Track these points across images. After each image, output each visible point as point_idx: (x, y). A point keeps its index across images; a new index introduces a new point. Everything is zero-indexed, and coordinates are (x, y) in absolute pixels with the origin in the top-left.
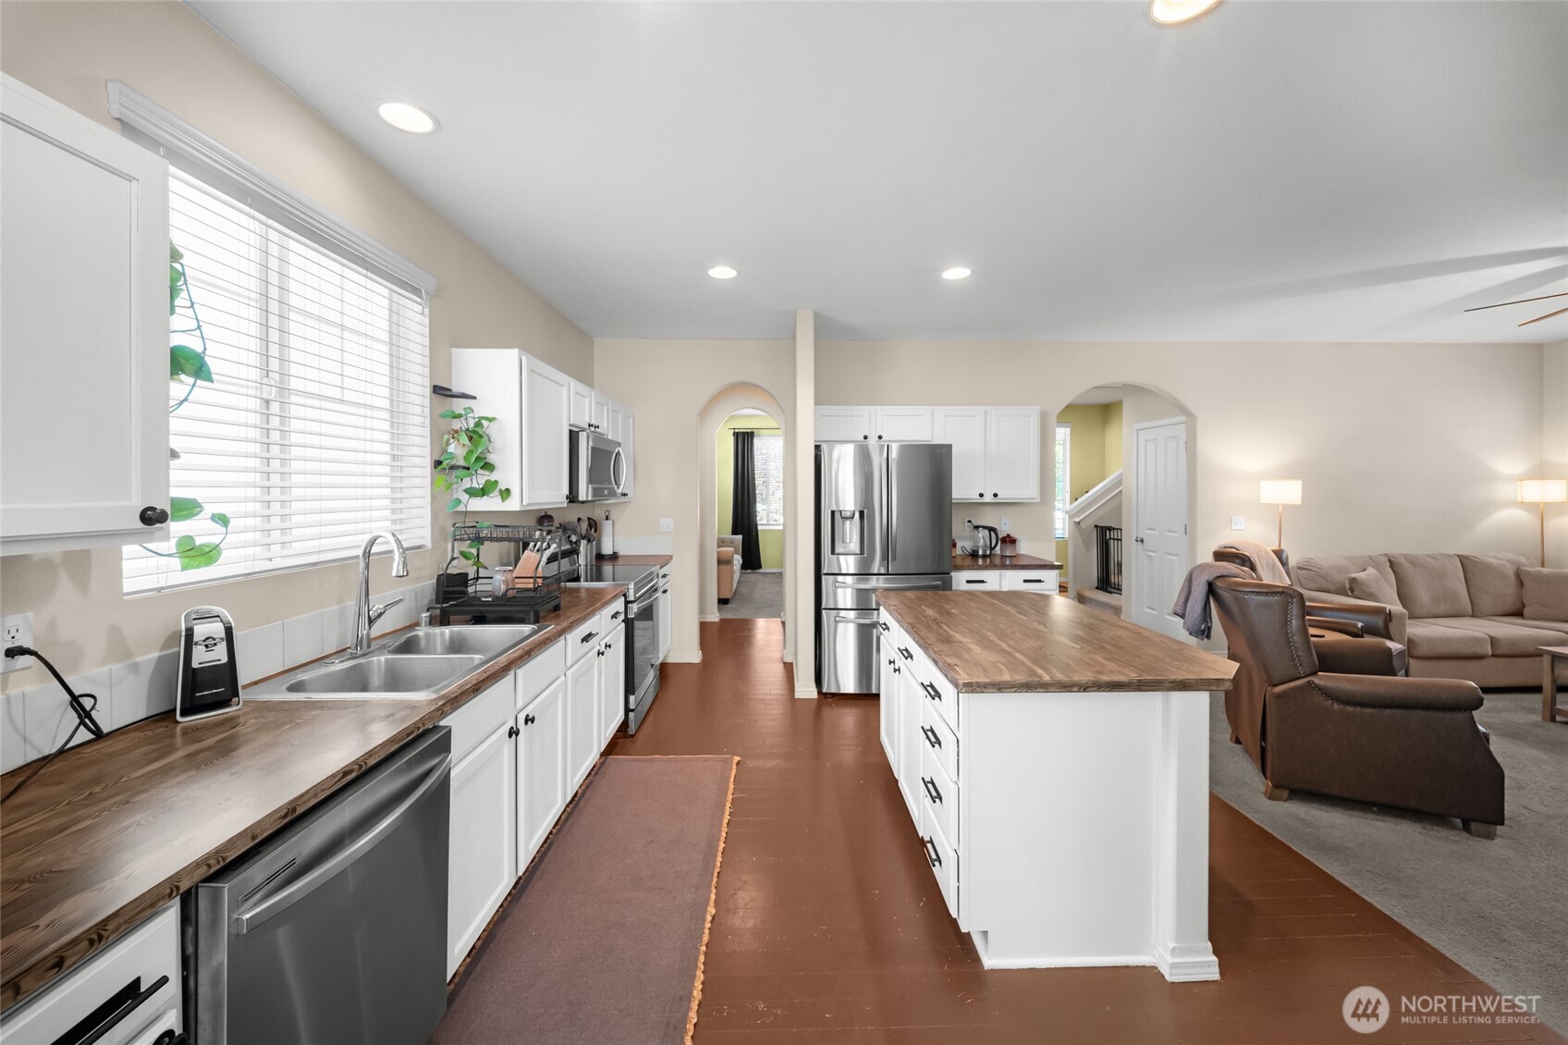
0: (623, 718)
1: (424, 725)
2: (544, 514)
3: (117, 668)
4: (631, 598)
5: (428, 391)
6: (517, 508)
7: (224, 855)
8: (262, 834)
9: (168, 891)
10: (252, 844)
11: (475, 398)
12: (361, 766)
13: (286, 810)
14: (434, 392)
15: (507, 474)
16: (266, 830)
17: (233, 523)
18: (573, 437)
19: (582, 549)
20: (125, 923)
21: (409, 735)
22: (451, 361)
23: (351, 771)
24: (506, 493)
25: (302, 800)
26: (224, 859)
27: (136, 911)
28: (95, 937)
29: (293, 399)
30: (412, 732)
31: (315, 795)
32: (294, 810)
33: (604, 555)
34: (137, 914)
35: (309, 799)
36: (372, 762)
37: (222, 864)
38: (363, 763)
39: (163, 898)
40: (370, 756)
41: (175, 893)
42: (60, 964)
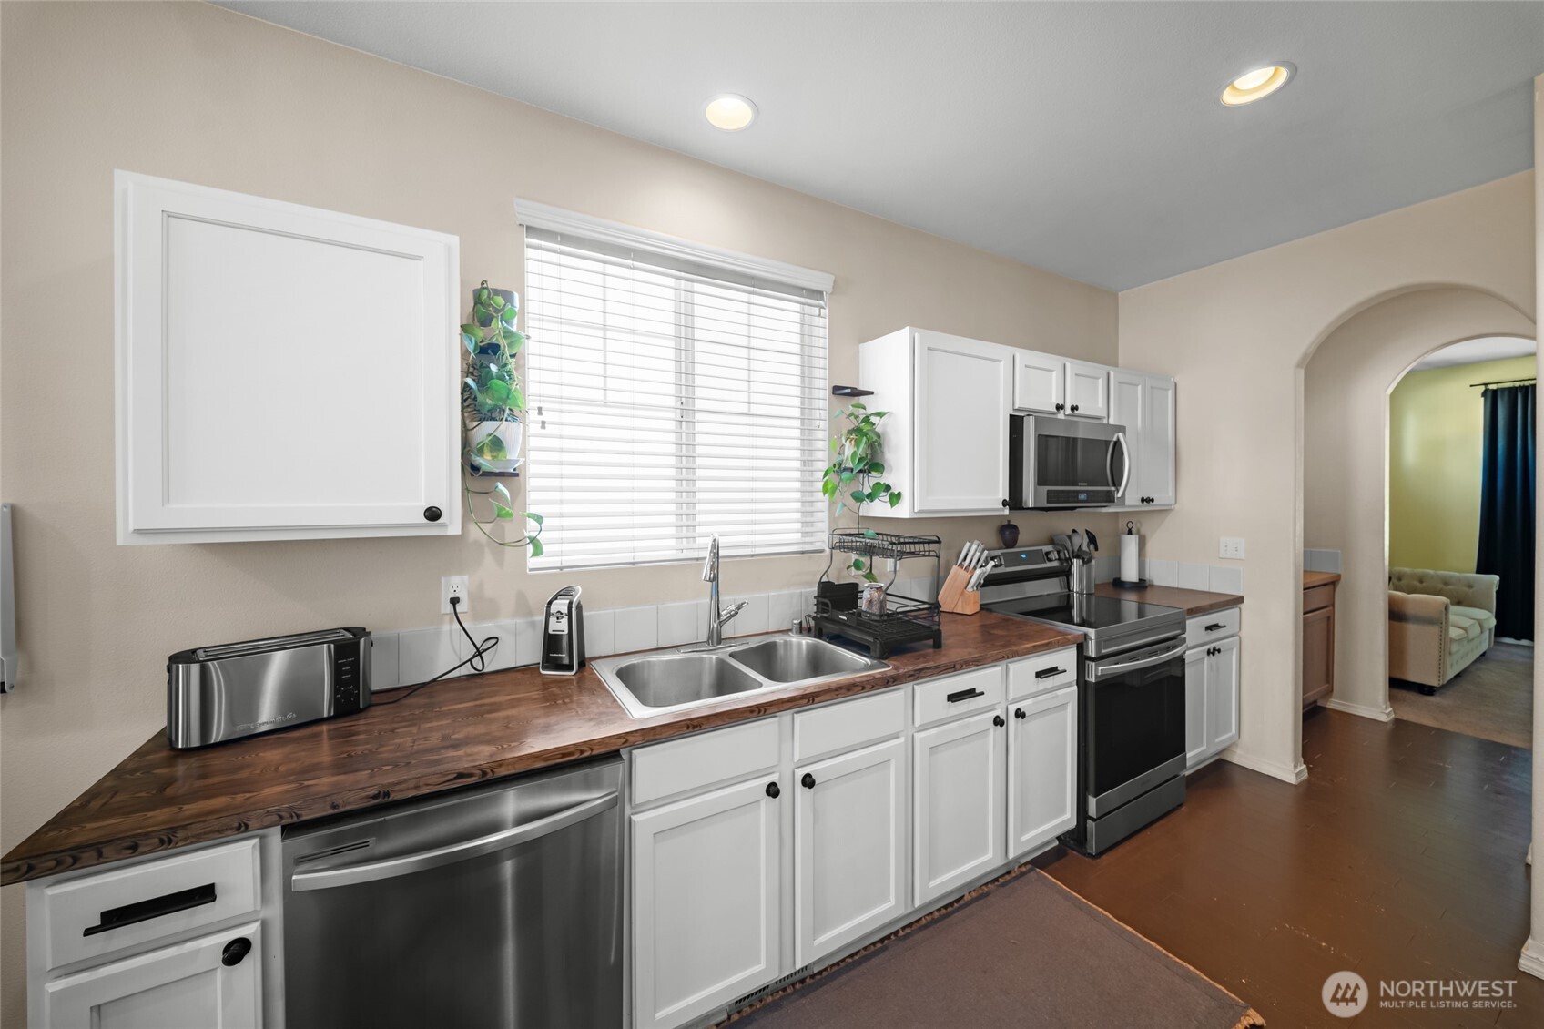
0: (1073, 824)
1: (592, 750)
3: (520, 621)
4: (1092, 652)
5: (827, 393)
6: (906, 516)
7: (299, 813)
8: (344, 806)
9: (236, 825)
10: (331, 812)
11: (872, 393)
12: (484, 774)
13: (376, 792)
14: (833, 394)
15: (897, 476)
16: (349, 804)
17: (546, 522)
18: (1016, 424)
19: (1075, 569)
20: (193, 837)
21: (564, 755)
22: (858, 358)
23: (471, 775)
24: (895, 498)
25: (397, 788)
26: (298, 816)
27: (203, 831)
28: (166, 839)
29: (698, 416)
30: (571, 754)
31: (417, 787)
32: (387, 794)
33: (1124, 583)
34: (205, 833)
35: (408, 789)
36: (502, 772)
37: (295, 820)
38: (488, 771)
39: (231, 829)
40: (500, 766)
41: (243, 829)
42: (134, 848)
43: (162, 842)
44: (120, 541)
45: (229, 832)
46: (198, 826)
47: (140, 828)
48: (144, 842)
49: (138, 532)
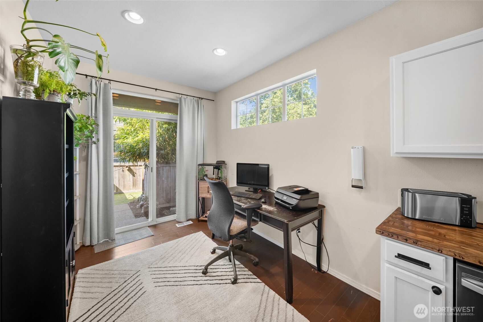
9: (438, 249)
26: (463, 258)
27: (427, 245)
37: (458, 258)
41: (440, 252)
42: (406, 240)
43: (414, 242)
44: (391, 155)
45: (435, 250)
46: (425, 243)
47: (406, 235)
48: (410, 240)
49: (397, 153)
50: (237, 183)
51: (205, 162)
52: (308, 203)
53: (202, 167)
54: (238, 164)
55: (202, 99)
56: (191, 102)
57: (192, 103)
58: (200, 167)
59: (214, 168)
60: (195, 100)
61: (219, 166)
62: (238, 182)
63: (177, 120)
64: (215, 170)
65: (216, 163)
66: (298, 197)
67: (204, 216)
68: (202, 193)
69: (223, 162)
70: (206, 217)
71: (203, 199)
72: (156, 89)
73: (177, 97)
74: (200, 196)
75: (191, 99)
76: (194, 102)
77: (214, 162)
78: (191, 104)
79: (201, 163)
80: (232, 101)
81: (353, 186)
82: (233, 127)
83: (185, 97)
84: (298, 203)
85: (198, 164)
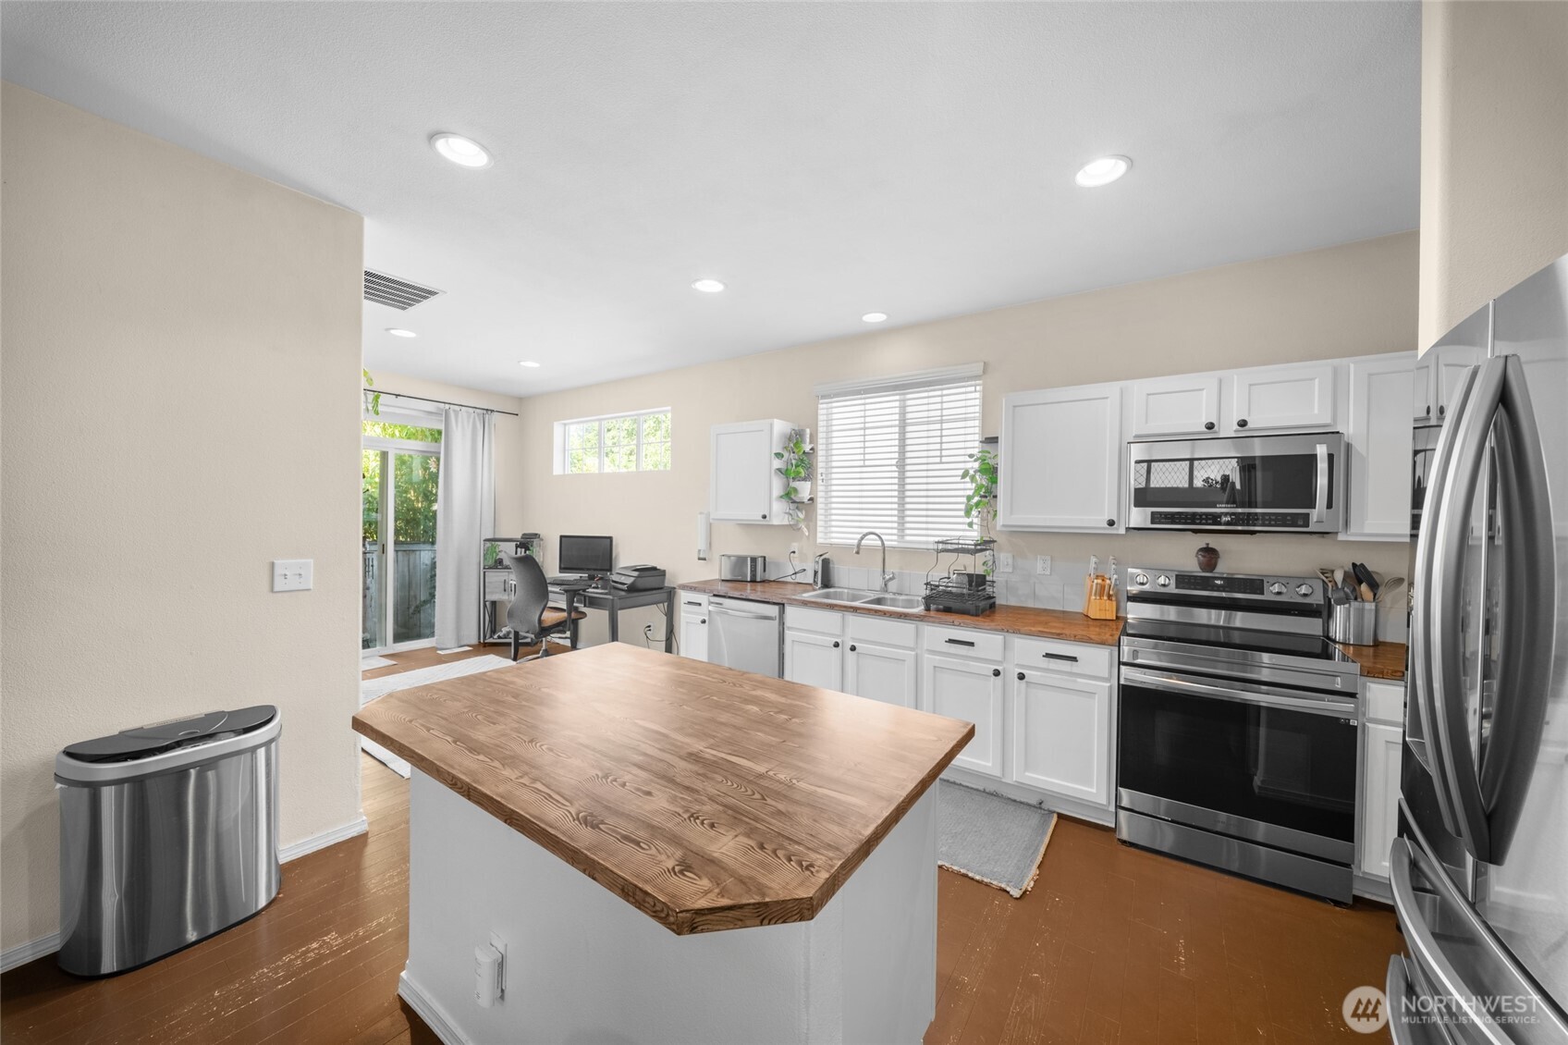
2: (1205, 546)
50: (560, 568)
51: (497, 536)
52: (649, 581)
53: (492, 545)
54: (561, 537)
55: (492, 411)
56: (469, 417)
57: (471, 420)
58: (488, 544)
59: (517, 547)
60: (478, 414)
61: (526, 542)
62: (562, 566)
63: (439, 453)
64: (519, 549)
65: (522, 538)
66: (636, 574)
67: (496, 637)
68: (492, 593)
69: (536, 536)
70: (499, 637)
71: (494, 603)
72: (397, 395)
73: (438, 408)
74: (487, 598)
75: (467, 412)
76: (474, 418)
77: (519, 536)
78: (468, 421)
79: (490, 536)
80: (555, 423)
81: (699, 559)
82: (557, 470)
83: (457, 408)
84: (635, 581)
85: (483, 538)
